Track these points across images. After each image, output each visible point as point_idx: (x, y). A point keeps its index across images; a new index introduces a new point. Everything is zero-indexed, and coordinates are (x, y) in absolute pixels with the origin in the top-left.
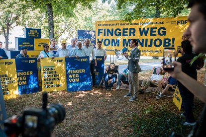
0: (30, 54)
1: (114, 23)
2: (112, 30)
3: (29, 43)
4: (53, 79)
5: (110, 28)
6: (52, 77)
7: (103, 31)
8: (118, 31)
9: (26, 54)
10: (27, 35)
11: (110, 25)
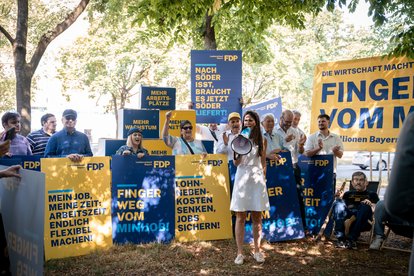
0: (149, 145)
1: (368, 65)
2: (363, 83)
3: (147, 122)
4: (198, 209)
5: (357, 80)
6: (196, 205)
7: (336, 90)
8: (379, 86)
9: (139, 146)
10: (144, 103)
11: (354, 71)
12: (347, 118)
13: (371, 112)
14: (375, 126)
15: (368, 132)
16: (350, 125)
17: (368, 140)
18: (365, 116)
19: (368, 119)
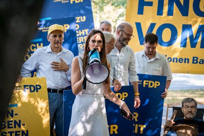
12: (166, 35)
13: (195, 29)
14: (198, 45)
15: (190, 53)
16: (170, 43)
17: (191, 61)
18: (187, 34)
19: (191, 37)
